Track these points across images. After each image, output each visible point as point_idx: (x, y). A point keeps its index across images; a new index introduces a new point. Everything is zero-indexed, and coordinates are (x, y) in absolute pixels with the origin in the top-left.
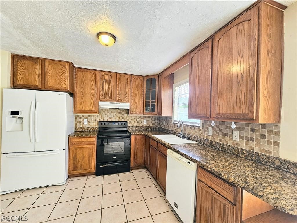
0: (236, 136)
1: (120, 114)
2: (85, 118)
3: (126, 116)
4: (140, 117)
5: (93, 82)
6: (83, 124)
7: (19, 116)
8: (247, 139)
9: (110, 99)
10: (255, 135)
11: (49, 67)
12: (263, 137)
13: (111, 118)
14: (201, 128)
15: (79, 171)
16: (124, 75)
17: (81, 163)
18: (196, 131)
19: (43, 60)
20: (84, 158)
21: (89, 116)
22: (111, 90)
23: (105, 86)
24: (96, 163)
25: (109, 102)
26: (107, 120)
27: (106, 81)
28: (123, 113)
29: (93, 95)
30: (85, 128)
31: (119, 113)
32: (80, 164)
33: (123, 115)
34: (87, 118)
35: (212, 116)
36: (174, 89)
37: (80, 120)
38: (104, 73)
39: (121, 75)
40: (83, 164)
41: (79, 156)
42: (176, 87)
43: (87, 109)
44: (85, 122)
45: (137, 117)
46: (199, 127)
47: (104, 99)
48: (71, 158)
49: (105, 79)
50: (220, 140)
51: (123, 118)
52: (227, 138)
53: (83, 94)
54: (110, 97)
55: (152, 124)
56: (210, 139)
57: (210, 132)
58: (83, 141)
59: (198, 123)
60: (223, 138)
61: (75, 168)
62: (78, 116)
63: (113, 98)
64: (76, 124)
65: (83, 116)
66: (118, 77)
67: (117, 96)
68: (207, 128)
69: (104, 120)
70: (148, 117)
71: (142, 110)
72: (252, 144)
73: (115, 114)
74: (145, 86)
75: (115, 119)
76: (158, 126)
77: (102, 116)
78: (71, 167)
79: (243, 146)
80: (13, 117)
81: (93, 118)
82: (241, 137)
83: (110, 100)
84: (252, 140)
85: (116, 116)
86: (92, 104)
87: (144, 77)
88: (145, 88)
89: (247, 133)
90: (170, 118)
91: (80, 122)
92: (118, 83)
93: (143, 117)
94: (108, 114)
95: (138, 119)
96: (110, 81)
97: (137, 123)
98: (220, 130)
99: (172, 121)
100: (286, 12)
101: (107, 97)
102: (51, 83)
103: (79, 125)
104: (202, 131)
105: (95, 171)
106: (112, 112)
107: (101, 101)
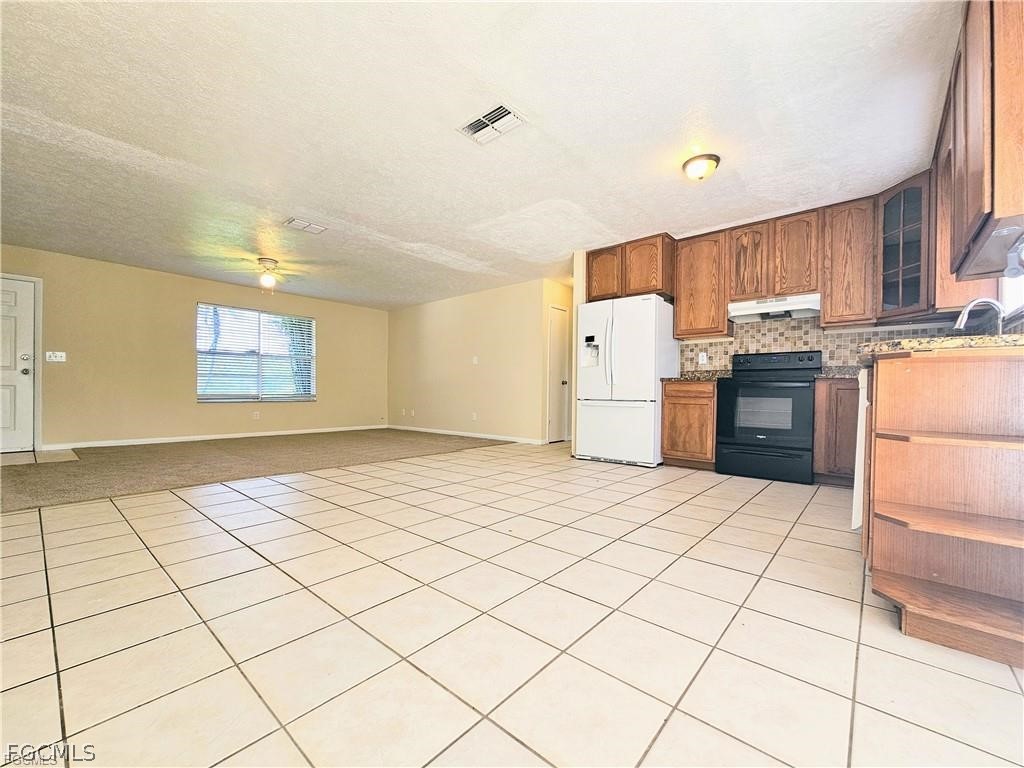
1: (797, 333)
2: (701, 350)
3: (819, 337)
5: (715, 261)
6: (697, 363)
7: (594, 343)
11: (632, 256)
13: (770, 346)
15: (680, 454)
16: (799, 217)
17: (685, 438)
19: (622, 247)
20: (690, 426)
21: (711, 345)
23: (742, 262)
24: (717, 443)
27: (745, 249)
29: (714, 290)
30: (701, 372)
31: (794, 328)
32: (682, 439)
34: (706, 350)
37: (691, 355)
40: (687, 439)
41: (681, 422)
43: (702, 324)
44: (703, 359)
48: (667, 423)
49: (743, 246)
53: (692, 295)
54: (757, 288)
58: (688, 391)
61: (673, 445)
62: (687, 346)
64: (682, 365)
65: (696, 345)
66: (779, 229)
67: (777, 279)
69: (748, 351)
73: (782, 334)
74: (880, 227)
75: (781, 346)
77: (742, 343)
81: (720, 349)
85: (783, 338)
86: (713, 313)
87: (874, 199)
88: (881, 234)
91: (692, 359)
92: (778, 245)
94: (759, 336)
96: (756, 245)
101: (748, 290)
102: (634, 285)
103: (689, 367)
105: (714, 461)
106: (770, 330)
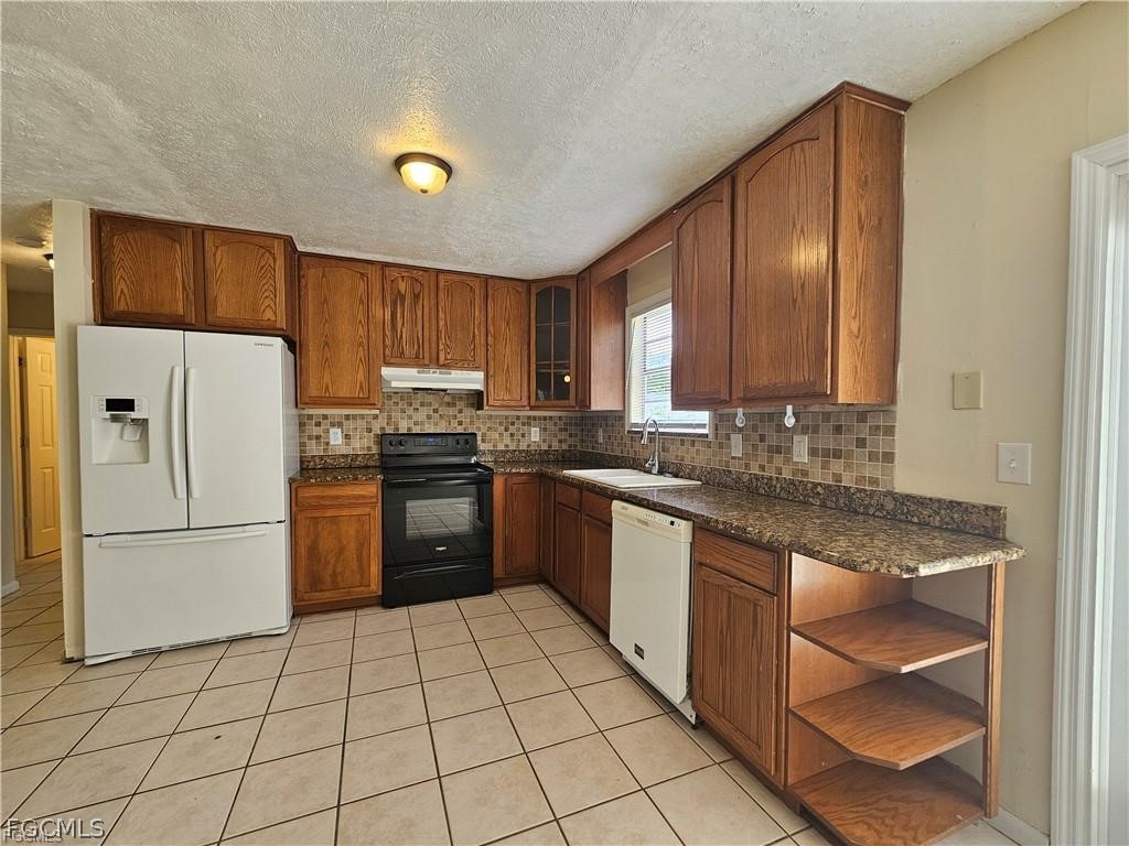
0: (801, 450)
1: (451, 411)
2: (333, 425)
3: (472, 417)
4: (518, 418)
5: (361, 302)
6: (328, 444)
7: (133, 415)
8: (826, 453)
9: (417, 357)
10: (846, 442)
11: (219, 253)
12: (861, 443)
13: (422, 423)
14: (711, 438)
15: (327, 594)
16: (463, 278)
17: (335, 566)
18: (698, 450)
19: (200, 232)
20: (342, 550)
21: (347, 417)
22: (420, 327)
23: (399, 315)
24: (384, 566)
25: (416, 370)
26: (409, 429)
27: (403, 297)
28: (460, 405)
29: (360, 344)
30: (334, 457)
31: (449, 404)
32: (330, 571)
33: (460, 411)
34: (340, 425)
35: (734, 397)
36: (630, 323)
37: (316, 431)
38: (395, 273)
39: (450, 277)
40: (339, 570)
41: (327, 544)
42: (635, 315)
43: (344, 392)
44: (336, 437)
45: (507, 417)
46: (707, 436)
47: (400, 360)
48: (303, 551)
49: (399, 292)
50: (762, 468)
51: (460, 423)
52: (778, 460)
53: (327, 343)
54: (417, 353)
55: (560, 441)
56: (735, 468)
57: (737, 447)
58: (338, 497)
59: (703, 426)
60: (770, 462)
61: (315, 583)
62: (310, 417)
63: (427, 356)
64: (302, 445)
65: (325, 417)
66: (442, 284)
67: (441, 347)
68: (728, 437)
69: (397, 429)
70: (545, 418)
71: (525, 394)
72: (837, 466)
73: (435, 411)
74: (533, 315)
75: (436, 424)
76: (579, 448)
77: (389, 418)
78: (300, 583)
79: (818, 476)
80: (115, 419)
81: (361, 424)
82: (813, 452)
83: (418, 361)
84: (837, 455)
85: (437, 416)
86: (361, 376)
87: (528, 282)
88: (533, 322)
89: (827, 441)
90: (619, 417)
91: (318, 437)
92: (441, 304)
93: (529, 417)
94: (410, 411)
95: (513, 424)
96: (416, 297)
97: (507, 440)
98: (762, 438)
99: (623, 426)
101: (407, 352)
102: (224, 308)
103: (314, 449)
104: (715, 447)
105: (380, 593)
106: (422, 404)
107: (388, 364)
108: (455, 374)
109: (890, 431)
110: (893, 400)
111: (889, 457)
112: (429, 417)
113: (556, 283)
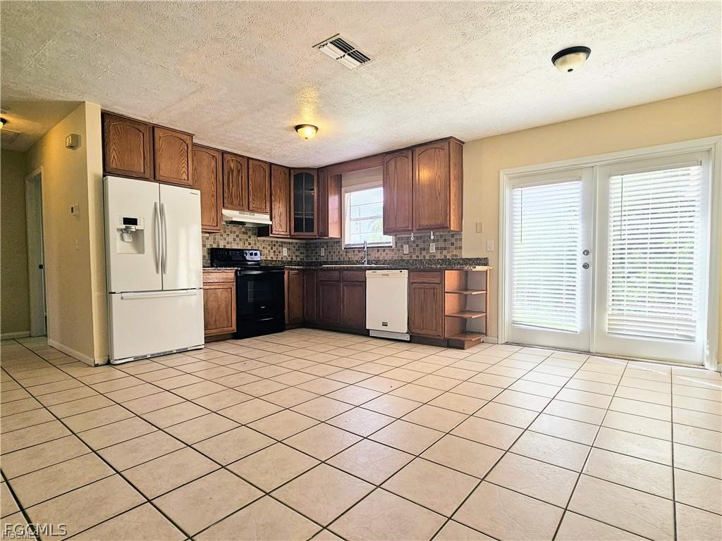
0: (432, 249)
1: (245, 237)
4: (277, 242)
7: (137, 227)
8: (442, 249)
10: (448, 245)
11: (161, 140)
12: (452, 244)
14: (394, 247)
16: (261, 163)
18: (387, 254)
23: (231, 181)
25: (239, 212)
26: (224, 246)
27: (232, 171)
28: (250, 233)
29: (213, 196)
31: (244, 233)
33: (249, 237)
38: (229, 157)
39: (256, 162)
42: (346, 192)
45: (272, 242)
46: (391, 247)
47: (231, 205)
49: (231, 168)
50: (418, 256)
51: (250, 244)
52: (424, 253)
54: (240, 202)
56: (406, 258)
57: (406, 249)
59: (390, 243)
60: (421, 254)
63: (243, 204)
66: (251, 166)
68: (402, 246)
69: (219, 245)
70: (289, 243)
71: (288, 229)
72: (445, 252)
73: (238, 236)
74: (292, 186)
75: (238, 244)
76: (305, 260)
77: (215, 239)
79: (439, 256)
82: (437, 248)
83: (240, 208)
84: (445, 249)
85: (238, 239)
87: (290, 169)
89: (441, 244)
90: (338, 242)
92: (250, 177)
93: (282, 242)
95: (275, 246)
96: (239, 171)
97: (272, 255)
98: (417, 245)
99: (340, 246)
100: (464, 146)
101: (234, 203)
104: (396, 251)
107: (225, 207)
108: (257, 215)
109: (461, 240)
110: (461, 231)
111: (461, 248)
112: (234, 240)
113: (305, 171)
